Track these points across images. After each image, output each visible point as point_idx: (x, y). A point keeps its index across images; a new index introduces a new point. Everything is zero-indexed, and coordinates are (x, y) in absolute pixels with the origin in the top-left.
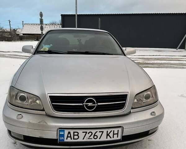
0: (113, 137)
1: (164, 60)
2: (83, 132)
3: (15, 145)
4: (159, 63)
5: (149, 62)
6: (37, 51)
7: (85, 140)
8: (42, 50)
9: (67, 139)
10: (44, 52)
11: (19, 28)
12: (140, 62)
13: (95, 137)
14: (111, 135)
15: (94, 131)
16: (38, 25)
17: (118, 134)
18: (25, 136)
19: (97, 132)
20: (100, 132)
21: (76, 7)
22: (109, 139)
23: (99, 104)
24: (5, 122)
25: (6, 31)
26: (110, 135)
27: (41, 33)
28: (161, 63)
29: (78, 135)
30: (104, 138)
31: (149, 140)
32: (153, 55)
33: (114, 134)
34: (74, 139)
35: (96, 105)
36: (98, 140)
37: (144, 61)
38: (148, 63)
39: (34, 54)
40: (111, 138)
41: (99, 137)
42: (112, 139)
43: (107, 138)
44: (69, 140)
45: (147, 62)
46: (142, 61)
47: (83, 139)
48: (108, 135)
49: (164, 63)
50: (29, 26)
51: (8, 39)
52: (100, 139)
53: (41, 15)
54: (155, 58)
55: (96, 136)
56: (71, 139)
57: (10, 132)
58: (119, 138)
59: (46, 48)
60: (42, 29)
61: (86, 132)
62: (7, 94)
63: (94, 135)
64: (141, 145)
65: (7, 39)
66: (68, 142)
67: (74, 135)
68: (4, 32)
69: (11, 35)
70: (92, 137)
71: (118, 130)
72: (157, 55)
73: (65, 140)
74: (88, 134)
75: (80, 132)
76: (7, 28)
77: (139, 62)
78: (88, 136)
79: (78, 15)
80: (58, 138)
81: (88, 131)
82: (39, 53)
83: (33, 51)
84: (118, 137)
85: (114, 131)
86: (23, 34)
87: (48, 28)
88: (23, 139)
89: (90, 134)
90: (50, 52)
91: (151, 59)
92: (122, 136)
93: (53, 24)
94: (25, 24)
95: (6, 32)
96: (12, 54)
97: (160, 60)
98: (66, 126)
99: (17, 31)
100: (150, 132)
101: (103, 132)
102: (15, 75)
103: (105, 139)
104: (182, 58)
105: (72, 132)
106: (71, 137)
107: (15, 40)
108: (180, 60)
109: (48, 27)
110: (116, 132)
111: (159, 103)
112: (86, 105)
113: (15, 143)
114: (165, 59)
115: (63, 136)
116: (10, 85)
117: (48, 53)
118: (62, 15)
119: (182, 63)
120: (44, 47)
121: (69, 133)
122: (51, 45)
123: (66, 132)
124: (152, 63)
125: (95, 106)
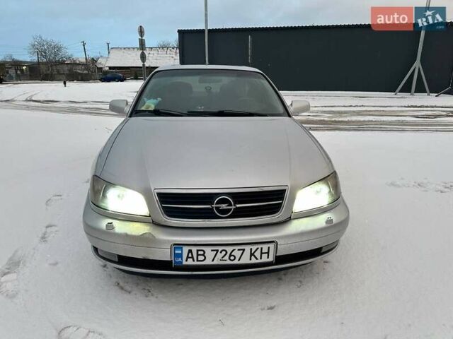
0: (261, 258)
1: (370, 115)
2: (212, 251)
3: (105, 269)
4: (360, 121)
5: (340, 119)
6: (136, 112)
7: (216, 262)
8: (143, 108)
9: (187, 261)
10: (147, 113)
11: (101, 57)
12: (326, 119)
13: (232, 258)
14: (258, 254)
15: (229, 249)
16: (136, 50)
17: (268, 253)
18: (119, 257)
19: (234, 250)
20: (239, 250)
21: (206, 15)
22: (254, 261)
23: (238, 206)
24: (88, 234)
25: (78, 62)
26: (255, 254)
27: (141, 66)
28: (364, 121)
29: (203, 255)
30: (246, 260)
31: (325, 262)
32: (351, 106)
33: (262, 253)
34: (198, 261)
35: (233, 207)
36: (236, 262)
37: (332, 117)
38: (339, 122)
39: (130, 116)
40: (257, 259)
41: (237, 258)
42: (259, 261)
43: (251, 259)
44: (190, 262)
45: (337, 119)
46: (328, 117)
47: (213, 261)
48: (252, 254)
49: (369, 121)
50: (121, 53)
51: (82, 78)
52: (239, 260)
53: (141, 32)
54: (354, 112)
55: (234, 256)
56: (194, 261)
57: (96, 249)
58: (271, 259)
59: (150, 104)
60: (143, 58)
61: (217, 251)
62: (87, 182)
63: (230, 255)
64: (310, 270)
65: (80, 78)
66: (187, 266)
67: (198, 255)
68: (75, 64)
69: (87, 70)
70: (227, 257)
71: (269, 248)
72: (357, 106)
73: (184, 263)
74: (221, 252)
75: (208, 249)
76: (80, 57)
77: (322, 119)
78: (220, 256)
79: (209, 31)
80: (173, 259)
81: (220, 248)
82: (138, 114)
83: (128, 109)
84: (268, 257)
85: (262, 249)
86: (110, 68)
87: (155, 55)
88: (117, 260)
89: (224, 253)
90: (157, 113)
91: (345, 112)
92: (276, 256)
93: (163, 48)
94: (112, 48)
95: (79, 64)
96: (91, 106)
97: (362, 115)
98: (185, 241)
99: (99, 61)
100: (323, 251)
101: (244, 250)
102: (100, 156)
103: (248, 261)
104: (403, 111)
105: (194, 249)
106: (192, 257)
107: (94, 80)
108: (401, 114)
109: (155, 52)
110: (265, 250)
111: (342, 202)
112: (216, 208)
113: (105, 266)
114: (371, 113)
115: (181, 255)
116: (93, 174)
117: (153, 114)
118: (179, 31)
119: (402, 121)
120: (146, 104)
121: (190, 251)
122: (159, 99)
123: (186, 250)
124: (346, 122)
125: (231, 209)
